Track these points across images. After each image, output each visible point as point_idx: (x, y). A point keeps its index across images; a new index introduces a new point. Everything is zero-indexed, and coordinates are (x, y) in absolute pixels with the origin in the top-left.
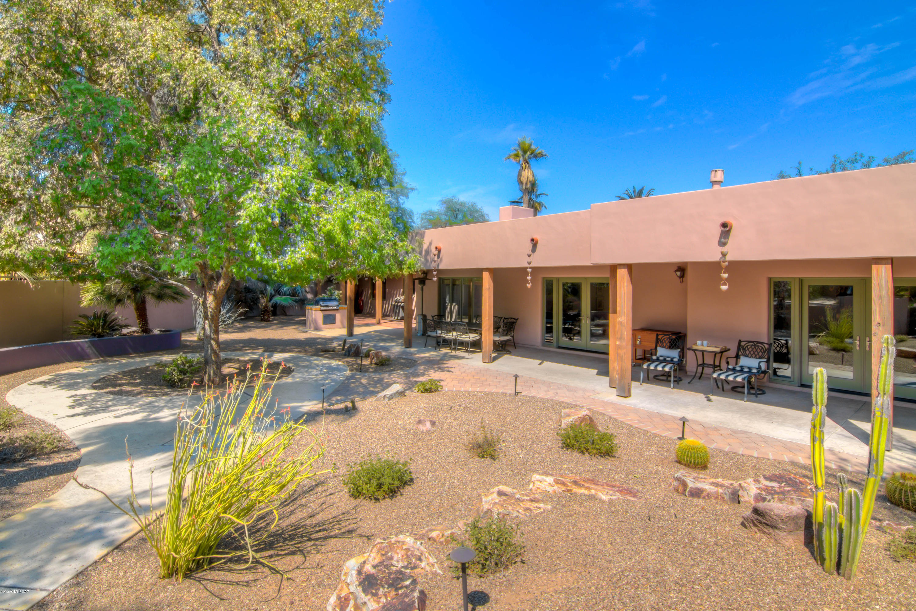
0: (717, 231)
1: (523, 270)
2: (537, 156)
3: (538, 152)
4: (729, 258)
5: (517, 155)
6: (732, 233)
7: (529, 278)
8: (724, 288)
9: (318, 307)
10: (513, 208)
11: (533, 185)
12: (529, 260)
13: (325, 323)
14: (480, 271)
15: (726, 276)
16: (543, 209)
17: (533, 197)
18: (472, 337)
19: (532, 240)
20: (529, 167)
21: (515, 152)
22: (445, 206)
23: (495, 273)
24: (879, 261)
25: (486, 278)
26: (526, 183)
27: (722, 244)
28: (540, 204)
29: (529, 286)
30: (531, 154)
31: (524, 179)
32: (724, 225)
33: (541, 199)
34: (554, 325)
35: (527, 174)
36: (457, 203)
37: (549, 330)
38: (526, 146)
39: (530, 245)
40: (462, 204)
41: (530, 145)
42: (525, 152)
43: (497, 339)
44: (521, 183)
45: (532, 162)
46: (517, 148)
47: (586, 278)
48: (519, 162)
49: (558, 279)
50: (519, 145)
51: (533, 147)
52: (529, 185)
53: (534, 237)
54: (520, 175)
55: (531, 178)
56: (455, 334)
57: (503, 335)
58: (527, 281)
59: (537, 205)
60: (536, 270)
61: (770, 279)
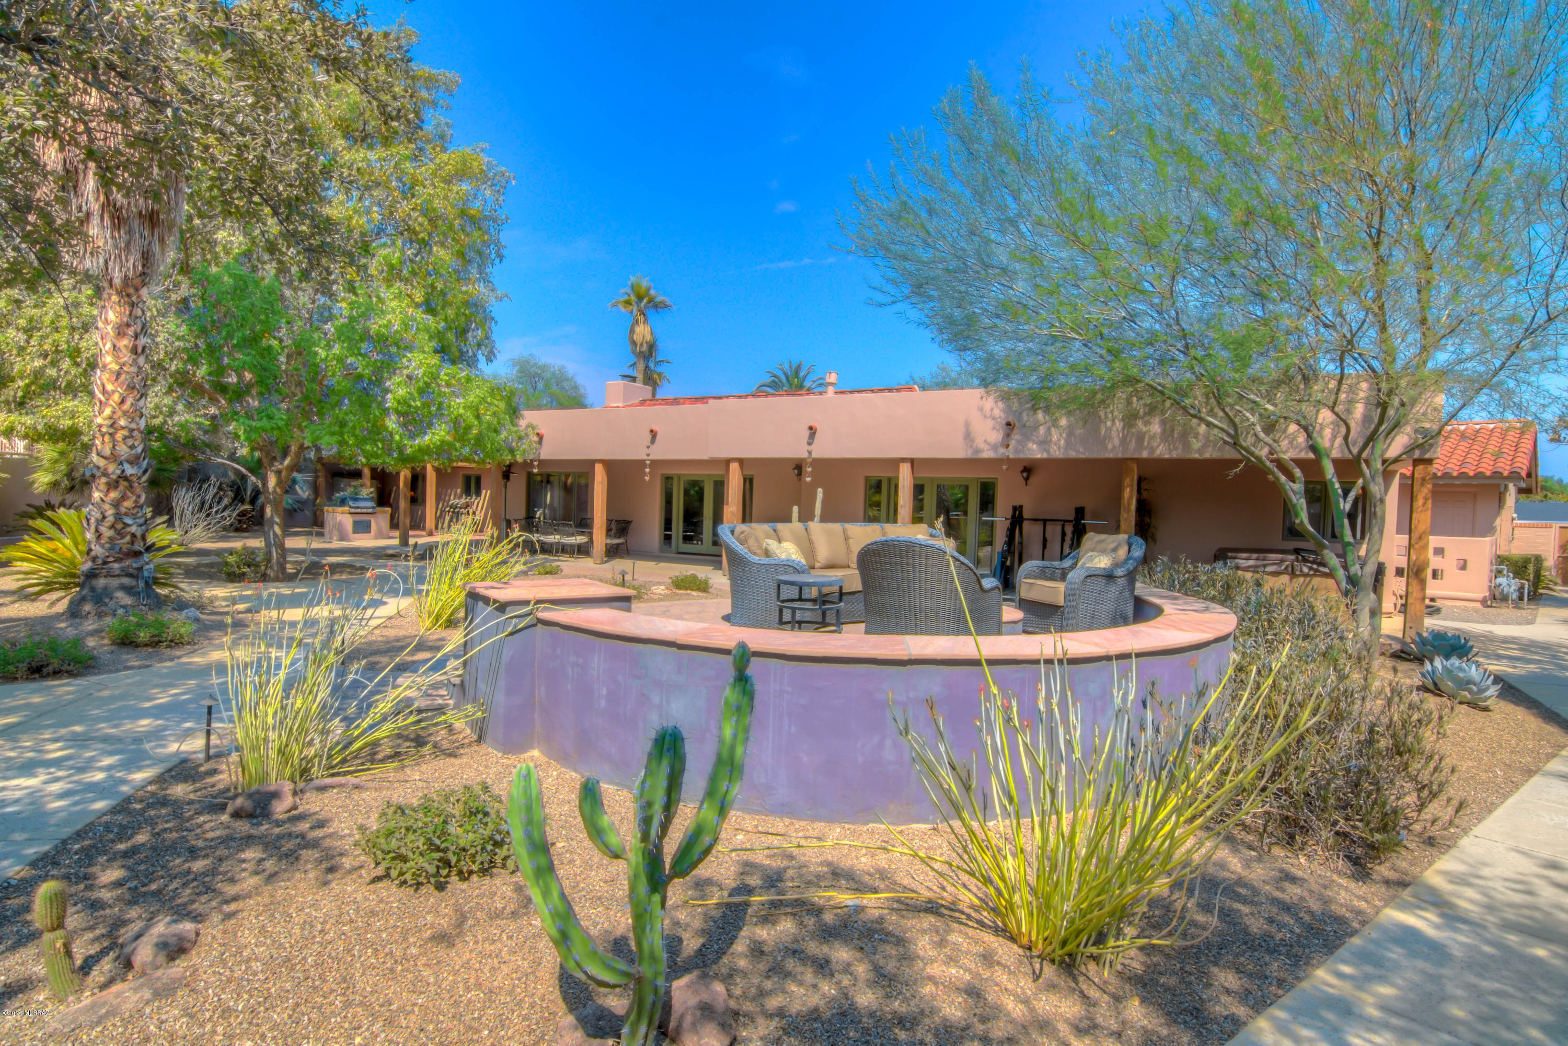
0: (807, 433)
1: (641, 463)
2: (657, 306)
3: (659, 299)
4: (814, 455)
5: (628, 303)
6: (817, 435)
7: (647, 470)
8: (808, 479)
9: (347, 508)
10: (625, 385)
11: (652, 347)
12: (648, 451)
13: (355, 532)
14: (591, 463)
15: (810, 469)
16: (665, 383)
17: (651, 365)
18: (581, 539)
19: (652, 431)
20: (646, 321)
21: (626, 297)
22: (517, 368)
23: (609, 465)
24: (903, 460)
25: (599, 470)
26: (641, 345)
27: (810, 444)
28: (660, 374)
29: (647, 478)
30: (649, 302)
31: (637, 338)
32: (811, 428)
33: (660, 369)
34: (673, 533)
35: (643, 332)
36: (535, 364)
37: (668, 538)
38: (643, 290)
39: (649, 436)
40: (544, 368)
41: (648, 290)
42: (640, 298)
43: (609, 541)
44: (634, 343)
45: (651, 313)
46: (629, 291)
47: (709, 475)
48: (632, 312)
49: (679, 476)
50: (633, 287)
51: (652, 292)
52: (645, 348)
53: (654, 428)
54: (632, 331)
55: (648, 337)
56: (558, 537)
57: (615, 537)
58: (645, 474)
59: (655, 376)
60: (655, 463)
61: (866, 478)
